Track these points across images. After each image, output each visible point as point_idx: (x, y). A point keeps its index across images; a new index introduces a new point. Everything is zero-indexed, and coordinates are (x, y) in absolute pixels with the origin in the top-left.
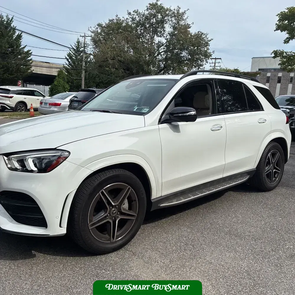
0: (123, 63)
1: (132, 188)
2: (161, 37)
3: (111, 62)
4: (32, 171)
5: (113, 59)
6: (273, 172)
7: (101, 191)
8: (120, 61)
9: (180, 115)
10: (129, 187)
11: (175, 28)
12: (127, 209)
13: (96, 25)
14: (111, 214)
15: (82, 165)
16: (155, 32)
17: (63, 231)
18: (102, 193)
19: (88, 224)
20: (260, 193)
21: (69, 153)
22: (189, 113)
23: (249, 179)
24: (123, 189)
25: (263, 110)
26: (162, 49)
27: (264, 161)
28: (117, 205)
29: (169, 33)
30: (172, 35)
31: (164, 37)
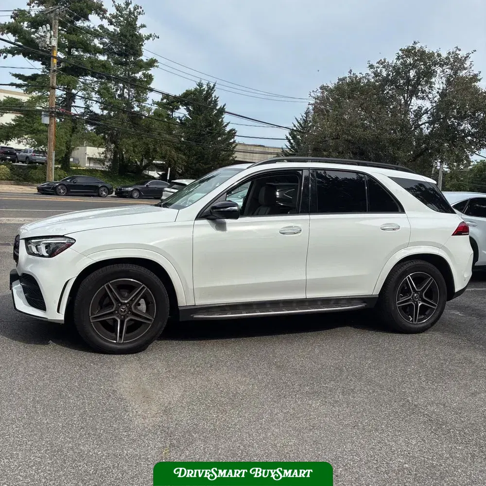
0: (353, 144)
1: (148, 287)
2: (423, 98)
5: (337, 138)
7: (107, 284)
8: (349, 141)
10: (144, 285)
13: (318, 88)
14: (120, 312)
15: (85, 254)
16: (414, 93)
17: (61, 317)
18: (108, 287)
19: (89, 316)
21: (75, 240)
25: (403, 211)
26: (425, 118)
29: (438, 92)
31: (429, 98)
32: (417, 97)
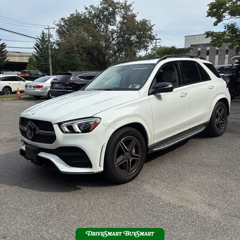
0: (86, 48)
1: (137, 139)
2: (113, 25)
3: (76, 49)
4: (78, 132)
5: (78, 47)
6: (220, 123)
7: (120, 142)
8: (83, 48)
9: (161, 88)
10: (135, 138)
11: (124, 18)
12: (135, 153)
13: (60, 19)
14: (127, 157)
15: (109, 126)
16: (108, 22)
17: (102, 169)
18: (121, 143)
19: (115, 164)
20: (213, 138)
21: (101, 118)
22: (168, 86)
23: (206, 128)
24: (132, 140)
25: (210, 80)
26: (115, 36)
27: (214, 115)
28: (130, 151)
29: (119, 22)
30: (122, 23)
31: (116, 25)
32: (111, 25)
